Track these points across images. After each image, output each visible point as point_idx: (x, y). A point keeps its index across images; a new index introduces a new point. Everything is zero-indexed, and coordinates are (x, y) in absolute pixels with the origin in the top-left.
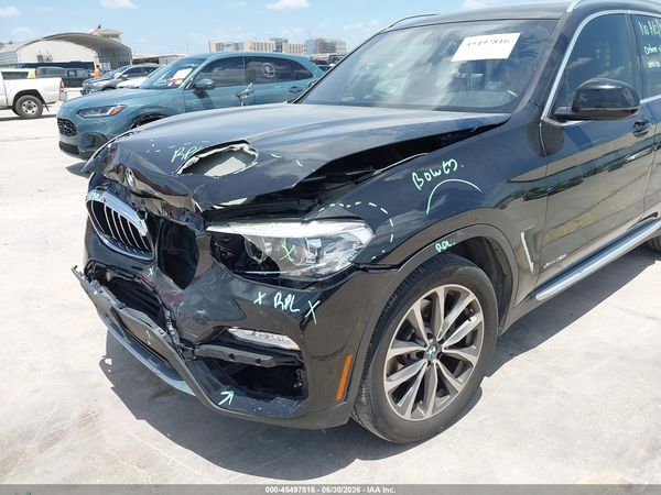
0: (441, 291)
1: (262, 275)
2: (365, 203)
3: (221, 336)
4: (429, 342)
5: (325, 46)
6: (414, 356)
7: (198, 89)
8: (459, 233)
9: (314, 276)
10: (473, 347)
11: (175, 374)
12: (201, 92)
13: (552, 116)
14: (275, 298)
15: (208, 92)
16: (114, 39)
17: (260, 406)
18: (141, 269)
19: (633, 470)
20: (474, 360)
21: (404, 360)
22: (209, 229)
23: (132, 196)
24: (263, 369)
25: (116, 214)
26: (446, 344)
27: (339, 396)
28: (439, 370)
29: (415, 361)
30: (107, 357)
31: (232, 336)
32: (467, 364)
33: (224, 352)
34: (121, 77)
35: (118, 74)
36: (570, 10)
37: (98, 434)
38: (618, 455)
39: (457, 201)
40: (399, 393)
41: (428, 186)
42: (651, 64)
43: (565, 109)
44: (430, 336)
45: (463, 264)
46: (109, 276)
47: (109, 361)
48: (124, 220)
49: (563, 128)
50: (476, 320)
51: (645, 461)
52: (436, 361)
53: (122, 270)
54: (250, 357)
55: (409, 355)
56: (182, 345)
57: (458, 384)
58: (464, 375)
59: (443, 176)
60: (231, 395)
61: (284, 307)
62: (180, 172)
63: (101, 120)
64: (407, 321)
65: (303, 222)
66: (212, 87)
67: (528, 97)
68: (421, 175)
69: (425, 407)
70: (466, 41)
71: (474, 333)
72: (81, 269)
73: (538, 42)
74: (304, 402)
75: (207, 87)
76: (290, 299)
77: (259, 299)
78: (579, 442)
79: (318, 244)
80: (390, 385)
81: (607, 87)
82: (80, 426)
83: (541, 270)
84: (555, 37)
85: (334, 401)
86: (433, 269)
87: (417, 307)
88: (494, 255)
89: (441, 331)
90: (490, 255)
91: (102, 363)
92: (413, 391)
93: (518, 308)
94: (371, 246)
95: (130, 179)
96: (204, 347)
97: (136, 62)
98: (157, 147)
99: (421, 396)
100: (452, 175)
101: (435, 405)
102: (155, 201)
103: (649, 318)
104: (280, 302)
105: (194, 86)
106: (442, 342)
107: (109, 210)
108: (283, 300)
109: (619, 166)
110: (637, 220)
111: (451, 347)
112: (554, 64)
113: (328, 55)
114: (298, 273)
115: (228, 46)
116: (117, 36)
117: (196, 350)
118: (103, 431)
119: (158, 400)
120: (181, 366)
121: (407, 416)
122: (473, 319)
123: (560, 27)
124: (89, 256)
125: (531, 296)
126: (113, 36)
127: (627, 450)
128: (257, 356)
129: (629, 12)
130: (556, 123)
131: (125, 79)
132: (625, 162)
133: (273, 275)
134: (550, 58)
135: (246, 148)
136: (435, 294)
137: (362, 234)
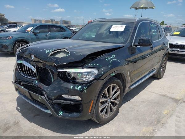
0: (111, 86)
1: (71, 82)
2: (96, 64)
3: (60, 97)
4: (109, 98)
5: (65, 22)
6: (105, 102)
7: (35, 33)
8: (116, 72)
9: (85, 82)
10: (118, 99)
11: (46, 108)
12: (35, 34)
13: (134, 45)
14: (76, 87)
15: (38, 34)
16: (2, 16)
17: (70, 115)
18: (33, 81)
19: (154, 127)
20: (118, 103)
21: (103, 103)
22: (58, 70)
23: (32, 62)
24: (72, 105)
25: (26, 66)
26: (112, 99)
27: (90, 111)
28: (110, 105)
29: (106, 103)
30: (18, 107)
31: (63, 97)
32: (116, 104)
33: (61, 101)
34: (6, 28)
35: (5, 27)
36: (136, 21)
37: (20, 127)
38: (151, 124)
39: (115, 64)
40: (102, 111)
41: (109, 61)
42: (153, 34)
43: (137, 44)
44: (109, 97)
45: (116, 79)
46: (22, 84)
47: (19, 108)
48: (29, 68)
49: (136, 48)
50: (119, 93)
51: (156, 124)
52: (110, 103)
53: (27, 82)
54: (68, 102)
55: (104, 101)
56: (49, 100)
57: (114, 109)
58: (116, 106)
59: (112, 58)
60: (61, 113)
61: (78, 89)
62: (49, 56)
63: (6, 41)
64: (104, 93)
65: (83, 69)
66: (39, 33)
67: (129, 40)
68: (108, 58)
69: (107, 115)
70: (113, 26)
71: (118, 96)
72: (14, 82)
73: (130, 28)
74: (81, 113)
75: (38, 33)
76: (80, 87)
77: (71, 87)
78: (142, 121)
79: (86, 74)
80: (100, 109)
81: (145, 39)
82: (14, 125)
83: (132, 81)
84: (134, 27)
85: (88, 113)
86: (110, 80)
87: (106, 89)
88: (122, 77)
89: (111, 95)
90: (121, 77)
91: (17, 109)
92: (105, 110)
93: (127, 90)
94: (98, 75)
95: (33, 57)
96: (55, 100)
97: (9, 23)
98: (40, 50)
99: (106, 112)
100: (114, 58)
101: (110, 114)
102: (39, 63)
103: (154, 93)
104: (77, 88)
105: (33, 32)
106: (111, 98)
107: (24, 65)
108: (78, 87)
109: (145, 58)
110: (151, 70)
111: (113, 100)
112: (134, 33)
113: (67, 25)
114: (81, 81)
115: (38, 20)
116: (3, 15)
117: (53, 101)
118: (21, 126)
119: (36, 117)
120: (49, 106)
121: (103, 117)
122: (118, 92)
123: (135, 24)
124: (16, 78)
125: (129, 87)
126: (2, 15)
127: (152, 122)
128: (70, 102)
129: (148, 22)
130: (135, 47)
131: (7, 29)
132: (146, 57)
133: (75, 81)
134: (133, 32)
135: (66, 50)
136: (110, 86)
137: (96, 71)
